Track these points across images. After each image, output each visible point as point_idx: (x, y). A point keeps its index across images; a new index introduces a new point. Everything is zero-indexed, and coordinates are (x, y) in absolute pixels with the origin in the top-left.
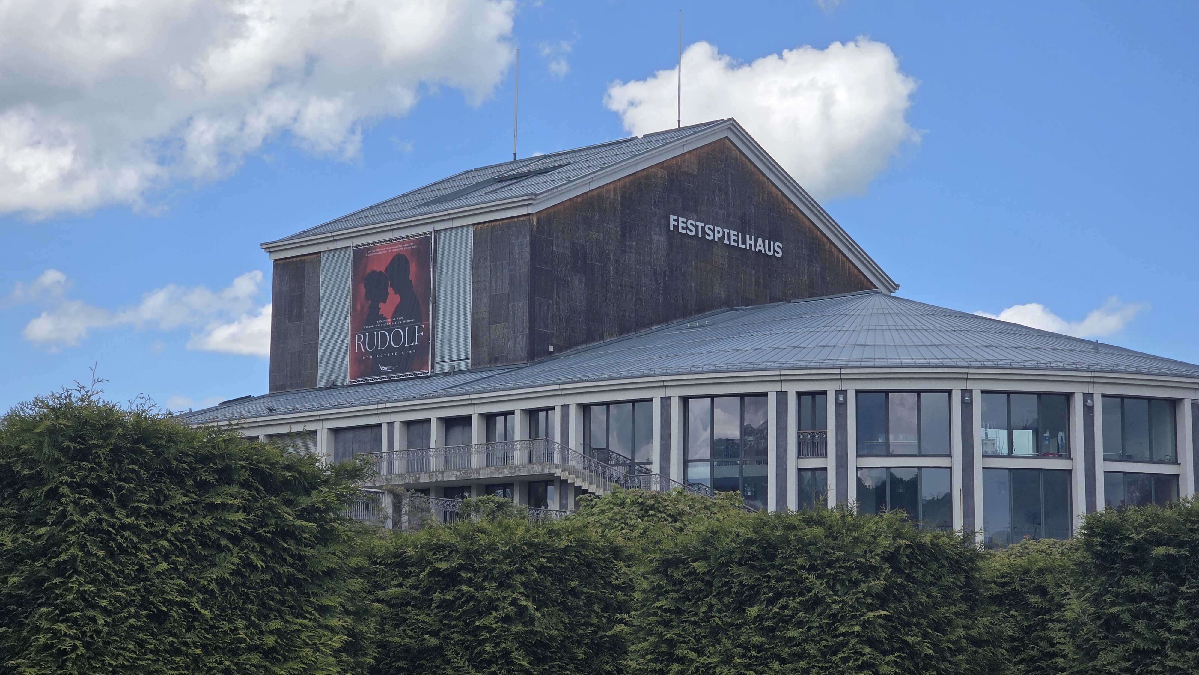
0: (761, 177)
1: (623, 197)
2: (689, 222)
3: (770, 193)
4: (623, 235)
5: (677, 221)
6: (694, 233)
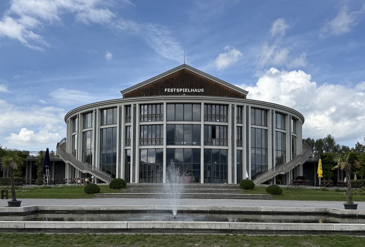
1: (150, 88)
2: (171, 89)
4: (150, 95)
5: (167, 90)
6: (173, 91)
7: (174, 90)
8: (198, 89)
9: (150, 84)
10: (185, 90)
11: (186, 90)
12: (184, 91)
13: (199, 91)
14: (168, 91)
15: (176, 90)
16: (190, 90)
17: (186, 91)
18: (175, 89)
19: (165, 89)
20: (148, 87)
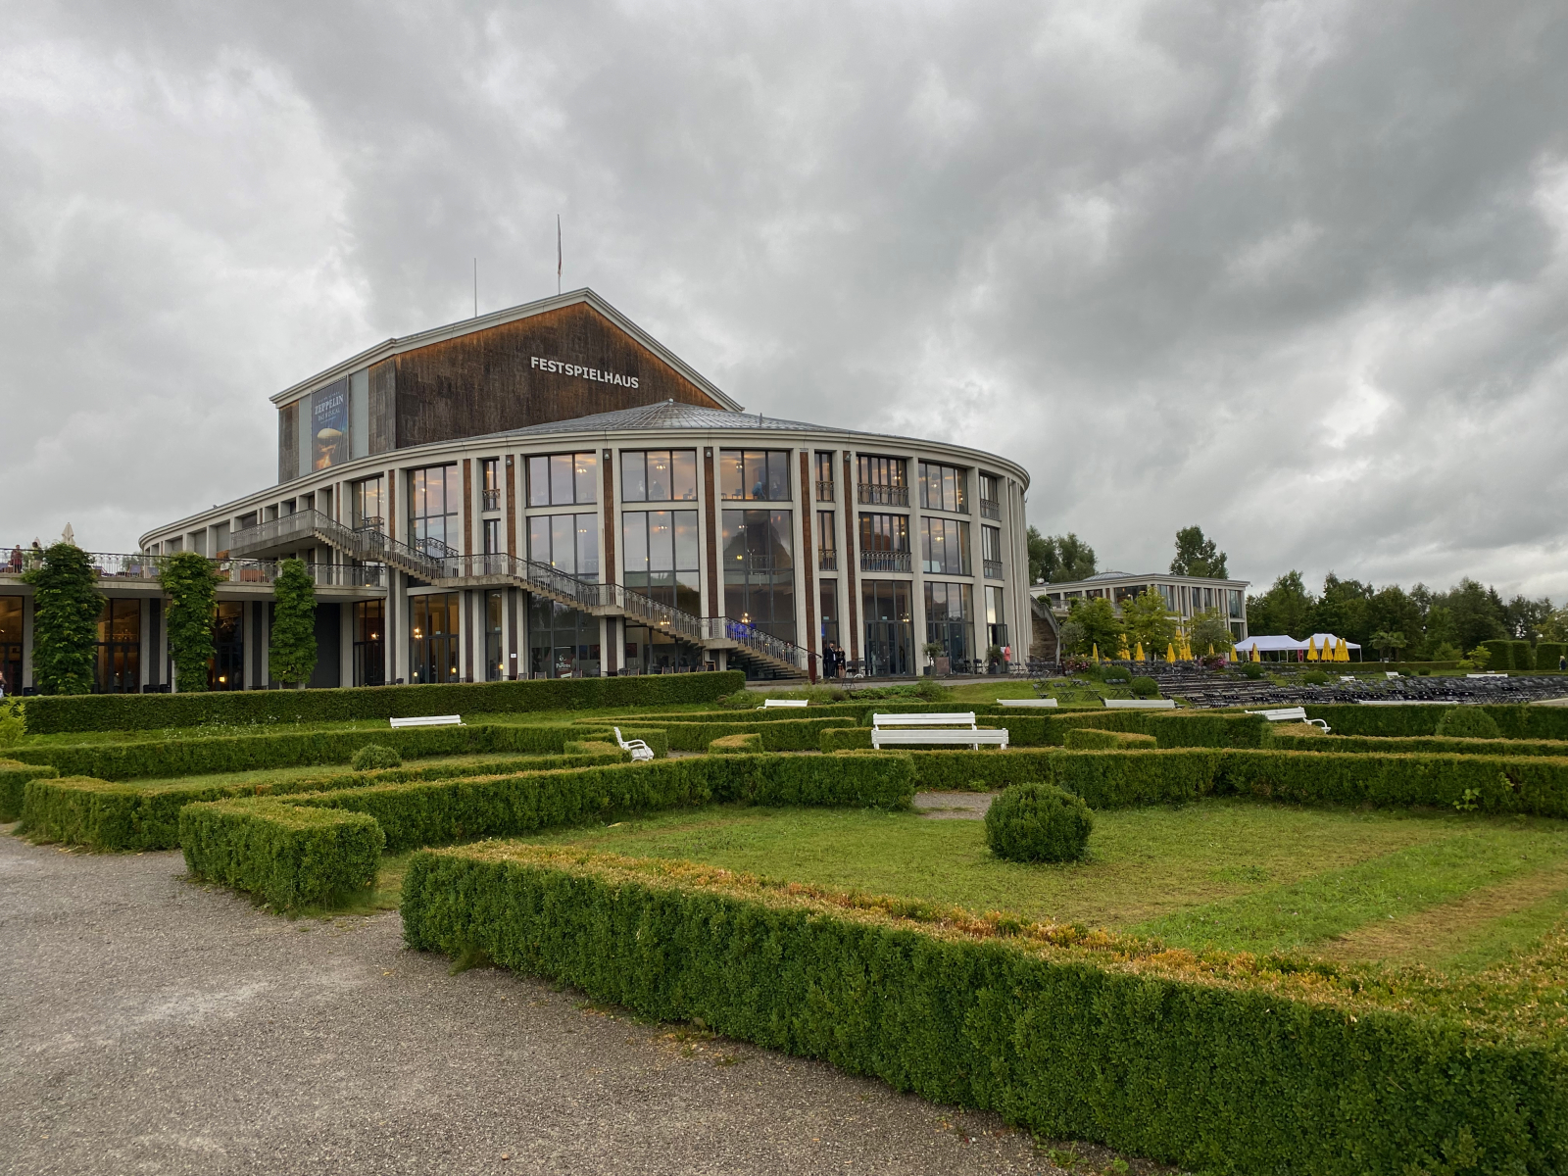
0: (618, 331)
1: (485, 343)
2: (550, 362)
3: (626, 343)
4: (487, 370)
5: (538, 361)
6: (555, 370)
7: (557, 366)
8: (624, 377)
9: (485, 333)
10: (588, 372)
11: (591, 374)
12: (586, 376)
13: (627, 383)
14: (542, 368)
15: (563, 367)
16: (603, 377)
17: (591, 378)
18: (561, 364)
19: (533, 358)
20: (478, 340)
